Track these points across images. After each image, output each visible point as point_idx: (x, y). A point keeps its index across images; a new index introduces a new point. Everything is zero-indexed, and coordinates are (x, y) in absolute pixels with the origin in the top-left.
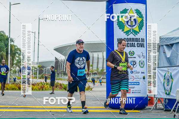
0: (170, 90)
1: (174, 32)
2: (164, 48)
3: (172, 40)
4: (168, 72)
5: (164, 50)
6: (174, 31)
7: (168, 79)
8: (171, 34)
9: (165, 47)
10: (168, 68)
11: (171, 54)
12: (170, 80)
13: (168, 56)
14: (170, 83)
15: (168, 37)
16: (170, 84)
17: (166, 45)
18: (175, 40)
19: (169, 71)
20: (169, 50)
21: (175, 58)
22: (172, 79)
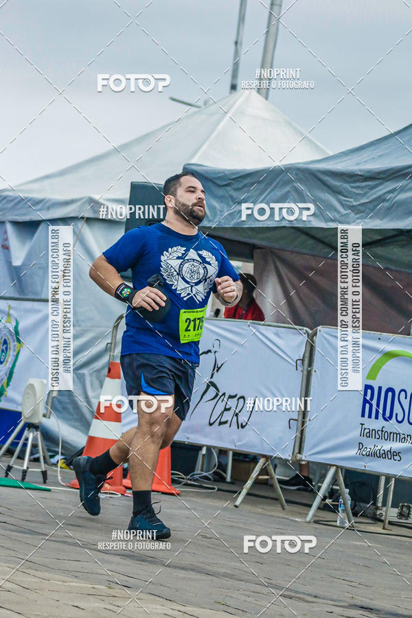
0: (5, 380)
1: (46, 182)
2: (6, 232)
3: (39, 207)
4: (9, 315)
5: (6, 239)
6: (47, 177)
7: (5, 342)
8: (36, 186)
9: (9, 227)
10: (12, 303)
11: (29, 257)
12: (12, 344)
13: (17, 262)
14: (11, 353)
15: (26, 195)
16: (10, 359)
17: (15, 223)
18: (48, 208)
19: (11, 312)
20: (23, 242)
21: (41, 272)
22: (19, 341)
